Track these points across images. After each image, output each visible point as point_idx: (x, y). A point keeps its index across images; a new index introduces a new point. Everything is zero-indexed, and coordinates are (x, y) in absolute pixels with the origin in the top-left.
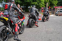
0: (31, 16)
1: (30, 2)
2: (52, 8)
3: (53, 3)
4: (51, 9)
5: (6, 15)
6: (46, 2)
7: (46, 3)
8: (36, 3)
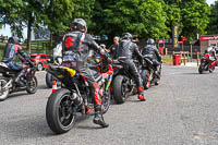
0: (120, 67)
1: (123, 23)
2: (192, 42)
3: (194, 25)
4: (186, 43)
5: (69, 62)
6: (171, 21)
7: (170, 25)
8: (142, 26)
